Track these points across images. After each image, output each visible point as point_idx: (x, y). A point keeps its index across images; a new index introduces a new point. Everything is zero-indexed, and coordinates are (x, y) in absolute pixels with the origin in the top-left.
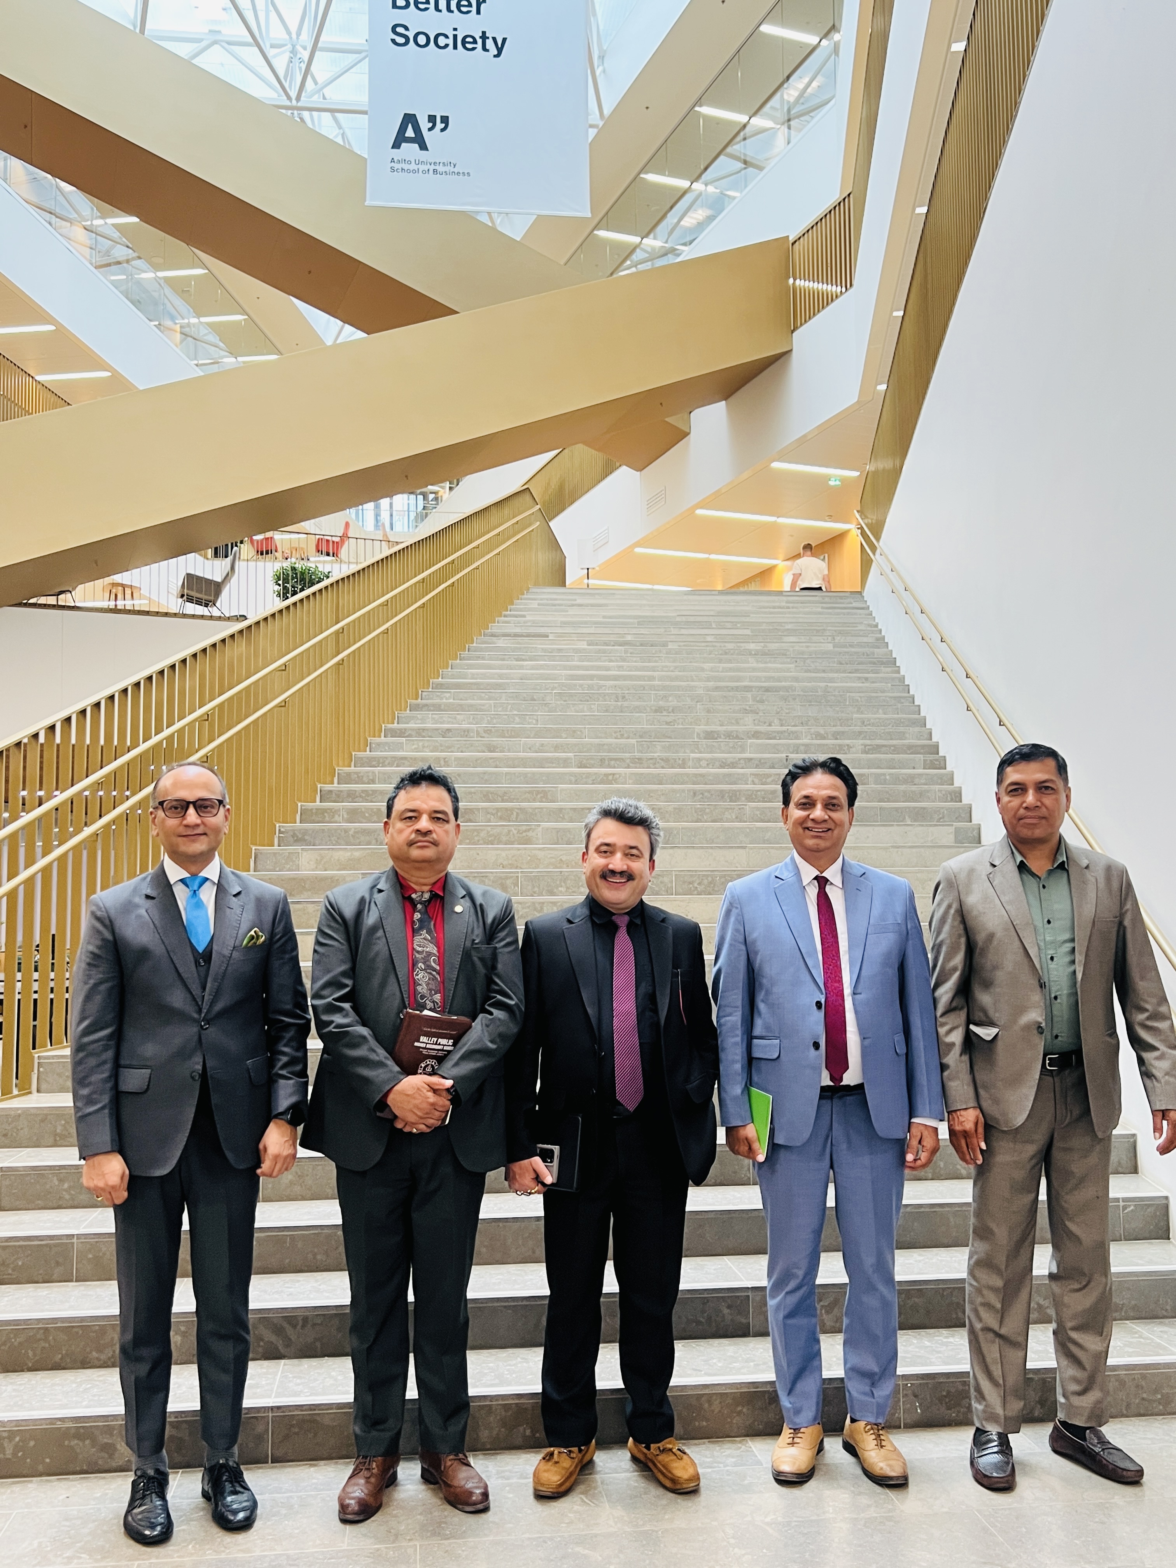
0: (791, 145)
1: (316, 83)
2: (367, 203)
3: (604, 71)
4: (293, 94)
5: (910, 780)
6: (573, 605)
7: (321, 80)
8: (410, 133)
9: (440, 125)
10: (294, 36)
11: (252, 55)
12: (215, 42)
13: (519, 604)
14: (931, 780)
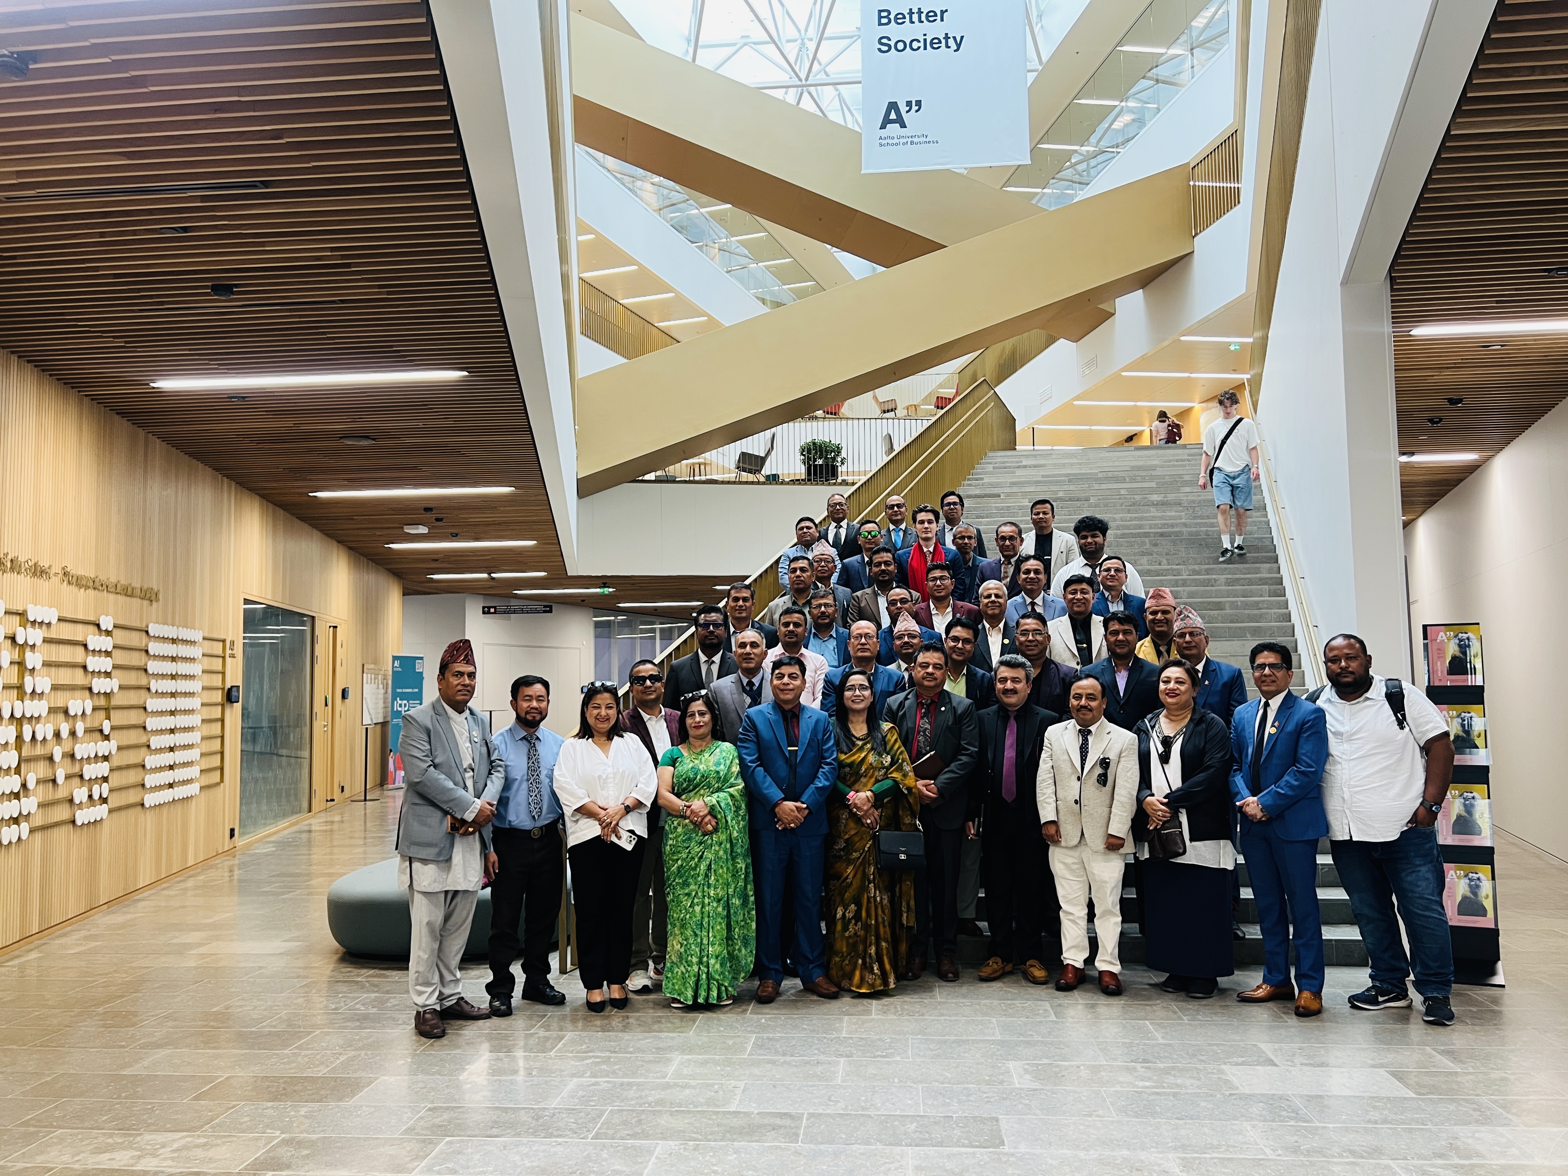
0: (1194, 79)
1: (820, 64)
2: (862, 172)
3: (1042, 27)
4: (803, 76)
5: (1256, 605)
6: (1019, 467)
7: (823, 62)
8: (893, 116)
9: (915, 108)
10: (803, 32)
11: (771, 50)
12: (746, 44)
13: (978, 468)
14: (1271, 606)
